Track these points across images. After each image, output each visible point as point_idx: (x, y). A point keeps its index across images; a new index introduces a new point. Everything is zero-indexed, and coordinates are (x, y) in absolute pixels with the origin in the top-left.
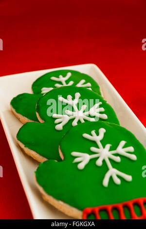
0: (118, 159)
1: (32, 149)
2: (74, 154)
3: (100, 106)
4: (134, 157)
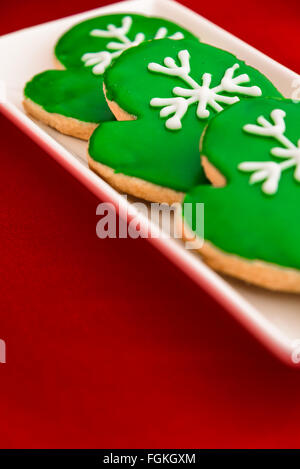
1: (132, 175)
2: (246, 166)
3: (237, 73)
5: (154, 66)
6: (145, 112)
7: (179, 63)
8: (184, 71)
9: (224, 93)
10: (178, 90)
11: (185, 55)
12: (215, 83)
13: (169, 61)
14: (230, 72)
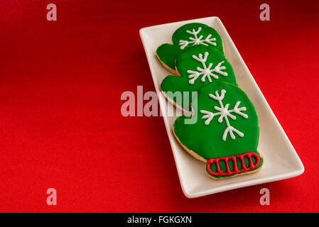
0: (234, 117)
3: (222, 65)
4: (246, 116)
5: (194, 57)
6: (184, 74)
7: (203, 57)
8: (203, 61)
9: (214, 73)
10: (199, 68)
11: (207, 54)
12: (213, 68)
13: (201, 55)
14: (220, 64)
